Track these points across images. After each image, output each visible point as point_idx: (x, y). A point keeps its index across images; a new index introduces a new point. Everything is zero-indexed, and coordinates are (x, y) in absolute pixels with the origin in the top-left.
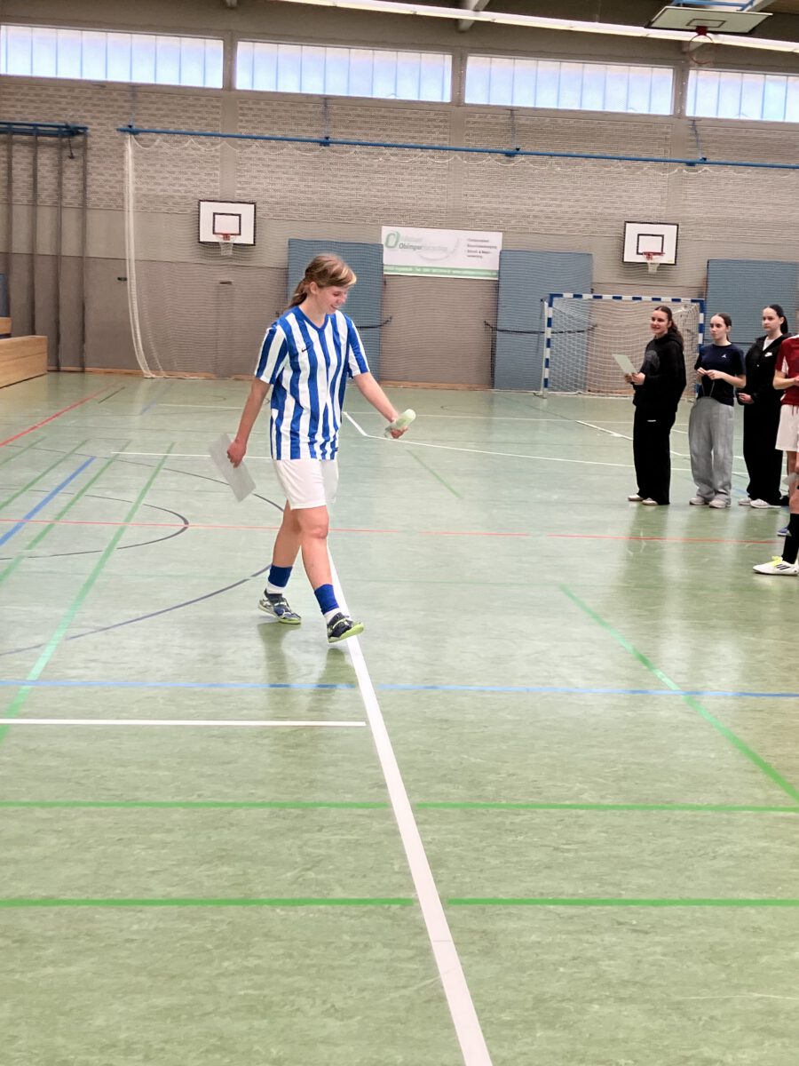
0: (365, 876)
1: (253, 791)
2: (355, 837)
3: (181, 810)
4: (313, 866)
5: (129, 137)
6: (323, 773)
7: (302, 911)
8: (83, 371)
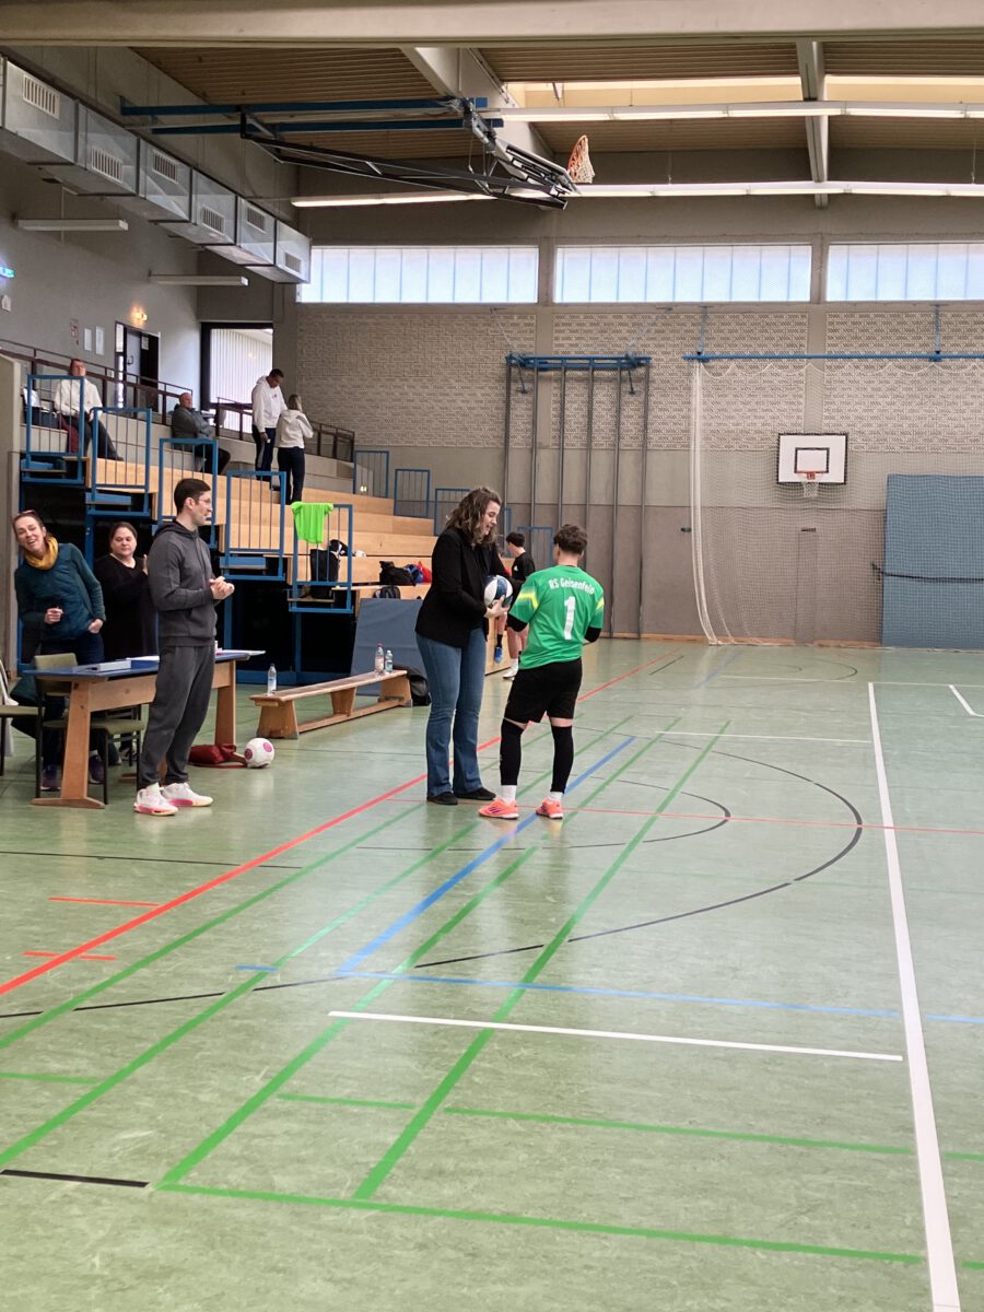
0: (868, 1227)
1: (753, 1123)
2: (866, 1183)
3: (667, 1135)
4: (809, 1211)
5: (698, 367)
6: (840, 1110)
7: (786, 1257)
8: (639, 639)
